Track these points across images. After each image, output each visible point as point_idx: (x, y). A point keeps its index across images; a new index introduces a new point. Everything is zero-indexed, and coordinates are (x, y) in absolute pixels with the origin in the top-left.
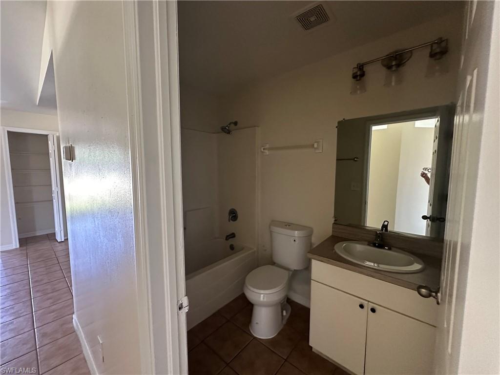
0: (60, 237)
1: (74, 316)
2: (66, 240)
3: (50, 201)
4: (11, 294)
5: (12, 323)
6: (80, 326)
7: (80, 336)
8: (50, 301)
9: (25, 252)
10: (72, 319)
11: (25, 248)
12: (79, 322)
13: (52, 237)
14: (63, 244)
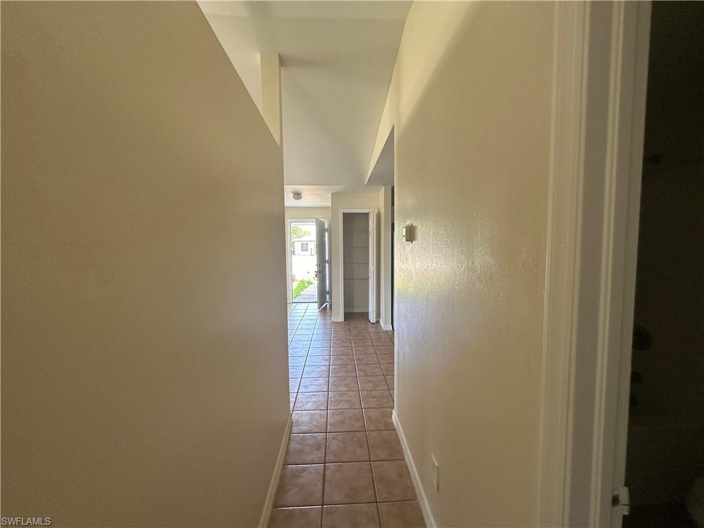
0: (372, 318)
1: (394, 412)
2: (378, 322)
3: (365, 279)
4: (344, 366)
5: (346, 394)
6: (400, 426)
7: (400, 438)
8: (370, 385)
9: (347, 327)
10: (392, 414)
11: (347, 322)
12: (399, 420)
13: (365, 316)
14: (374, 326)
